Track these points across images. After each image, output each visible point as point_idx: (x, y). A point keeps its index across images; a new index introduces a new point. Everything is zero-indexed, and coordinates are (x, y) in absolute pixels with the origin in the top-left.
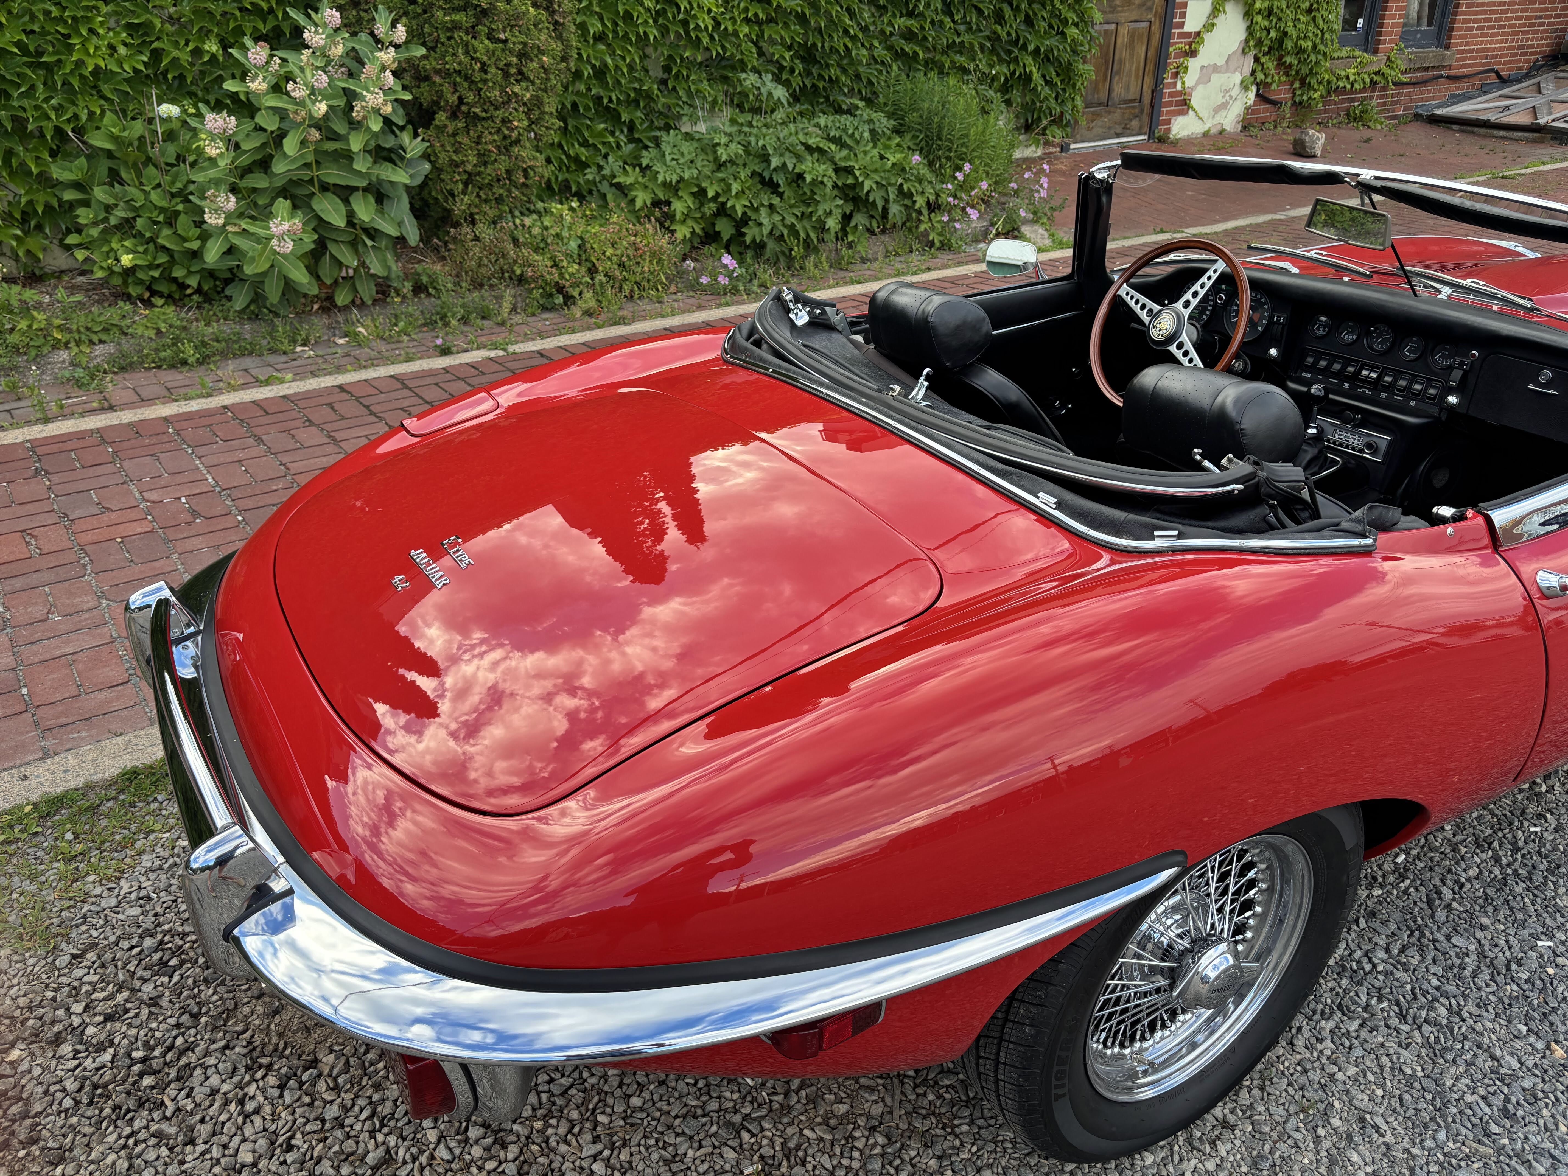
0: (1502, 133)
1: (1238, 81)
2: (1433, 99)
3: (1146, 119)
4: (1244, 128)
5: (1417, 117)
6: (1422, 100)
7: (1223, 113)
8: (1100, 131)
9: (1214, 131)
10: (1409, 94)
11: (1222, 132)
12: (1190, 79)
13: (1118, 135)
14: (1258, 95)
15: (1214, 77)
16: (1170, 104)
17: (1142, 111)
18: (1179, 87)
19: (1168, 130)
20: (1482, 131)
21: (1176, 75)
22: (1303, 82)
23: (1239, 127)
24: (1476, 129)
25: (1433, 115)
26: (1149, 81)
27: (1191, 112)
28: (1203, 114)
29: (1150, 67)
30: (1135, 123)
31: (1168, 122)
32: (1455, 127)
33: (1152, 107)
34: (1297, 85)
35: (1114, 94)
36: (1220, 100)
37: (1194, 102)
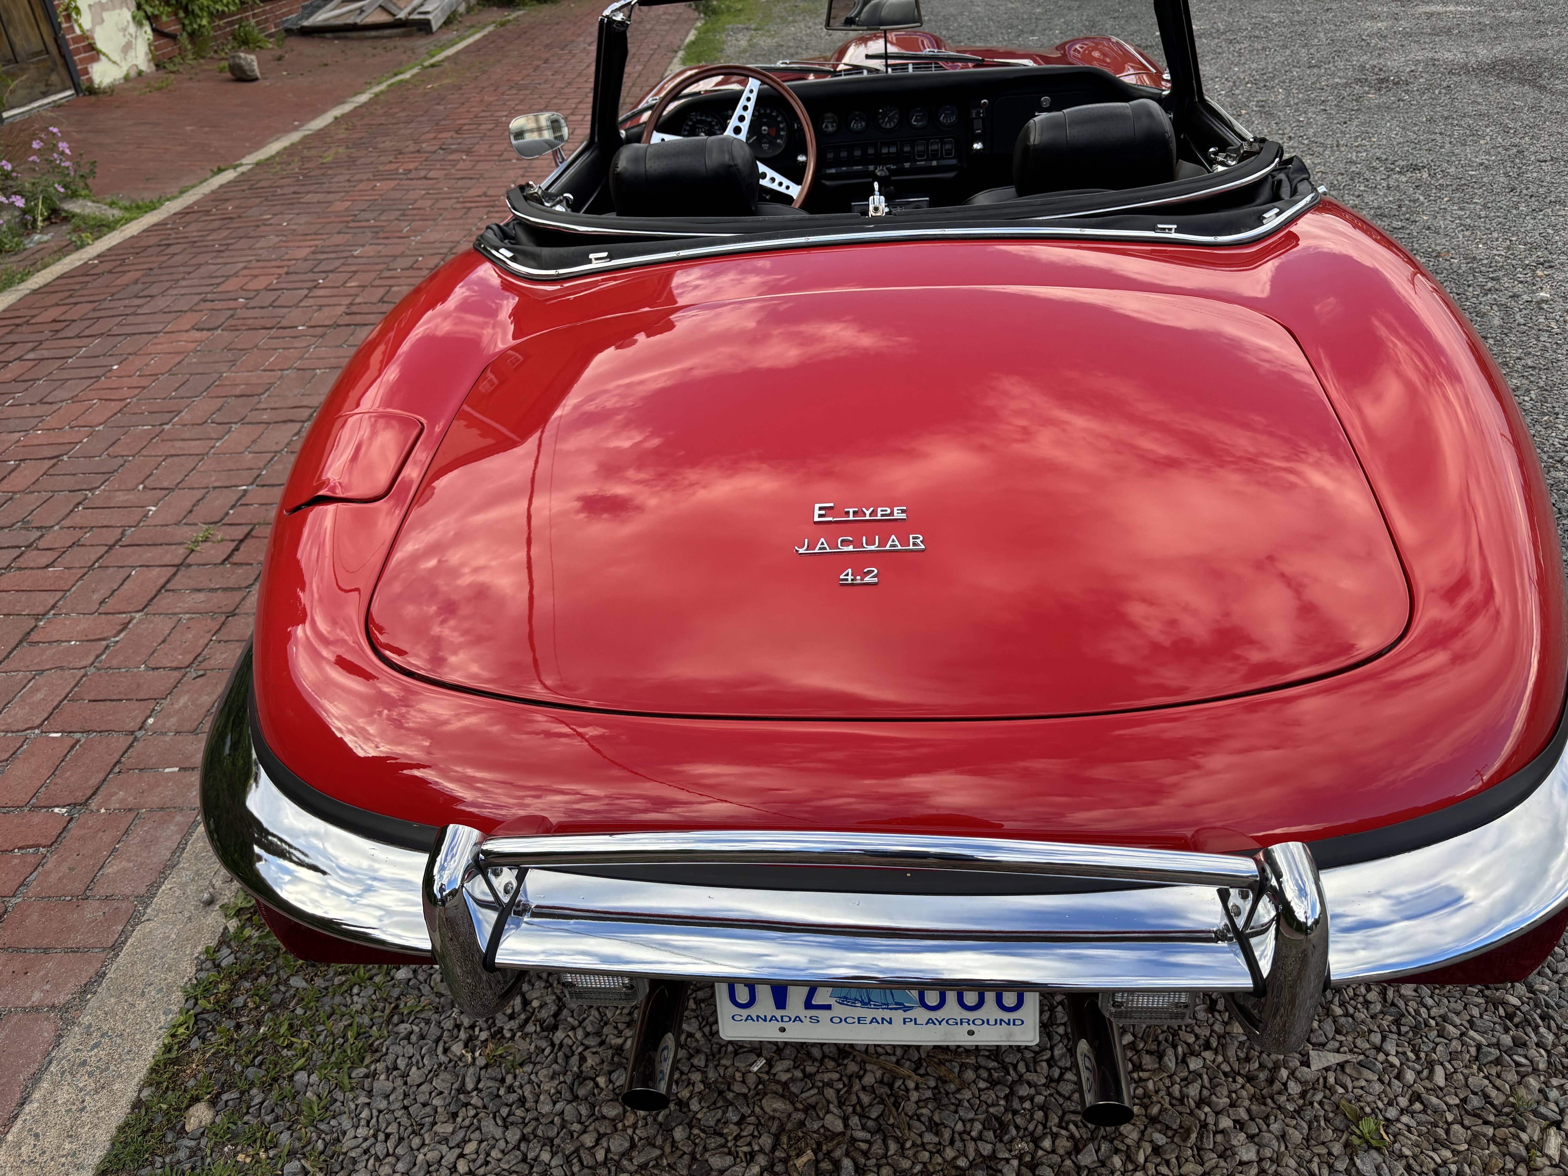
0: (373, 33)
1: (129, 18)
2: (290, 12)
3: (63, 72)
4: (157, 66)
5: (289, 32)
6: (284, 15)
7: (132, 53)
8: (21, 93)
9: (133, 73)
10: (271, 11)
11: (140, 73)
12: (86, 21)
13: (45, 95)
14: (154, 30)
15: (106, 15)
16: (78, 51)
17: (55, 63)
18: (78, 31)
19: (90, 80)
20: (354, 34)
21: (68, 17)
22: (186, 10)
23: (152, 65)
24: (349, 34)
25: (303, 27)
26: (45, 28)
27: (102, 57)
28: (115, 57)
29: (39, 12)
30: (54, 78)
31: (86, 72)
32: (328, 35)
33: (63, 57)
34: (182, 14)
35: (18, 48)
36: (123, 41)
37: (100, 45)
